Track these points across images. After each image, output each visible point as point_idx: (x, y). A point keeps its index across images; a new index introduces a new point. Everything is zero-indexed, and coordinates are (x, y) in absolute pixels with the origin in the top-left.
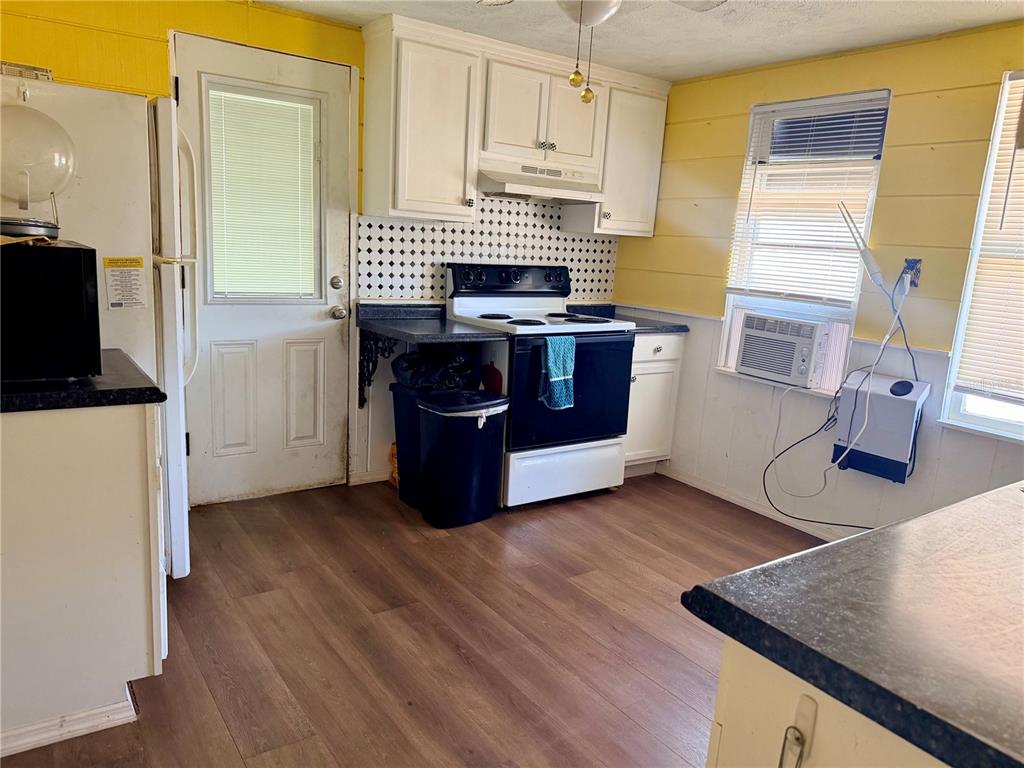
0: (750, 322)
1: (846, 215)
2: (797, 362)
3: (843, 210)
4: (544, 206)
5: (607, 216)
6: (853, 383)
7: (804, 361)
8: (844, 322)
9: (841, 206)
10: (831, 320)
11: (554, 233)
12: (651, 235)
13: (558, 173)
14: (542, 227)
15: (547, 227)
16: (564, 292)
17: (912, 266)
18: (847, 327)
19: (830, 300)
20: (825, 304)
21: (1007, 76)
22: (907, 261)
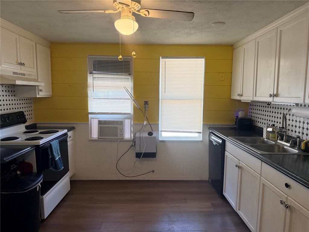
0: (100, 122)
1: (127, 90)
2: (119, 132)
3: (125, 88)
4: (9, 87)
5: (41, 90)
6: (138, 135)
7: (121, 131)
8: (128, 119)
9: (125, 87)
10: (125, 119)
11: (13, 98)
12: (51, 96)
13: (24, 75)
14: (9, 96)
15: (10, 95)
16: (24, 121)
17: (146, 103)
18: (130, 120)
19: (124, 113)
20: (123, 115)
21: (161, 57)
22: (144, 101)
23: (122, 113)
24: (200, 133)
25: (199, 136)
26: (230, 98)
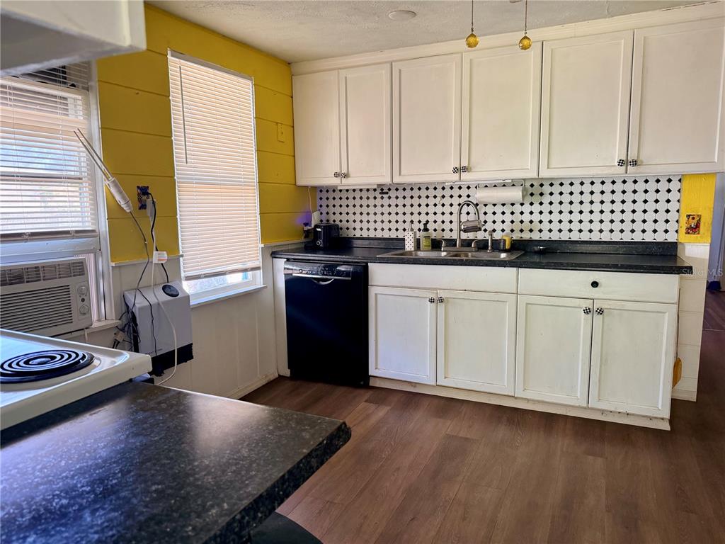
7: (84, 300)
8: (88, 252)
17: (144, 191)
18: (92, 255)
19: (77, 232)
20: (73, 237)
21: (169, 52)
22: (138, 187)
23: (68, 232)
24: (258, 268)
25: (254, 277)
26: (295, 184)
